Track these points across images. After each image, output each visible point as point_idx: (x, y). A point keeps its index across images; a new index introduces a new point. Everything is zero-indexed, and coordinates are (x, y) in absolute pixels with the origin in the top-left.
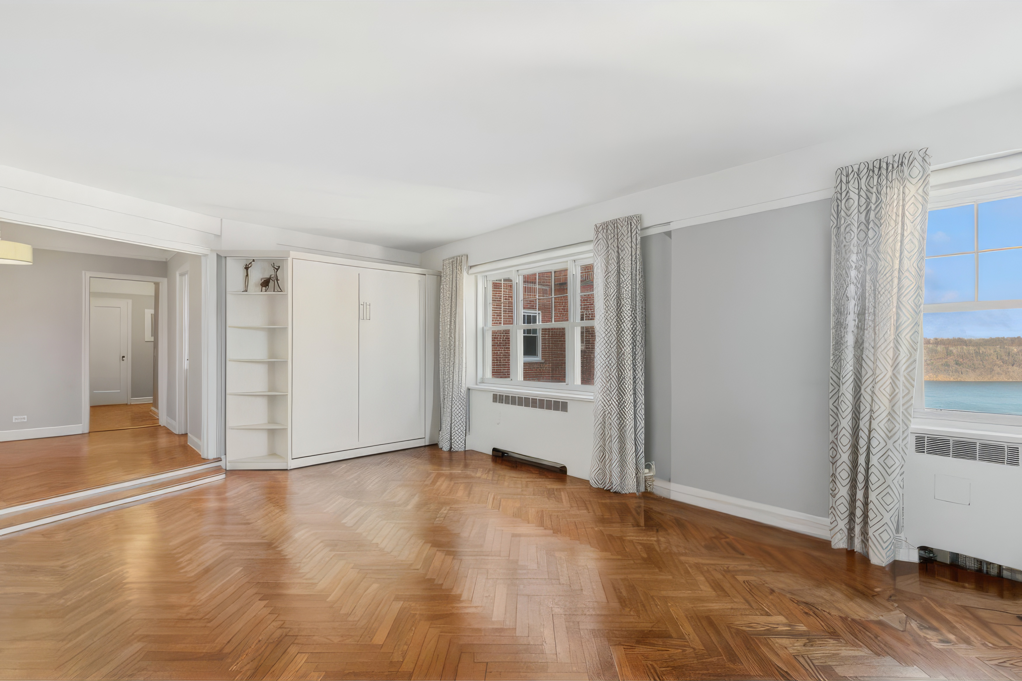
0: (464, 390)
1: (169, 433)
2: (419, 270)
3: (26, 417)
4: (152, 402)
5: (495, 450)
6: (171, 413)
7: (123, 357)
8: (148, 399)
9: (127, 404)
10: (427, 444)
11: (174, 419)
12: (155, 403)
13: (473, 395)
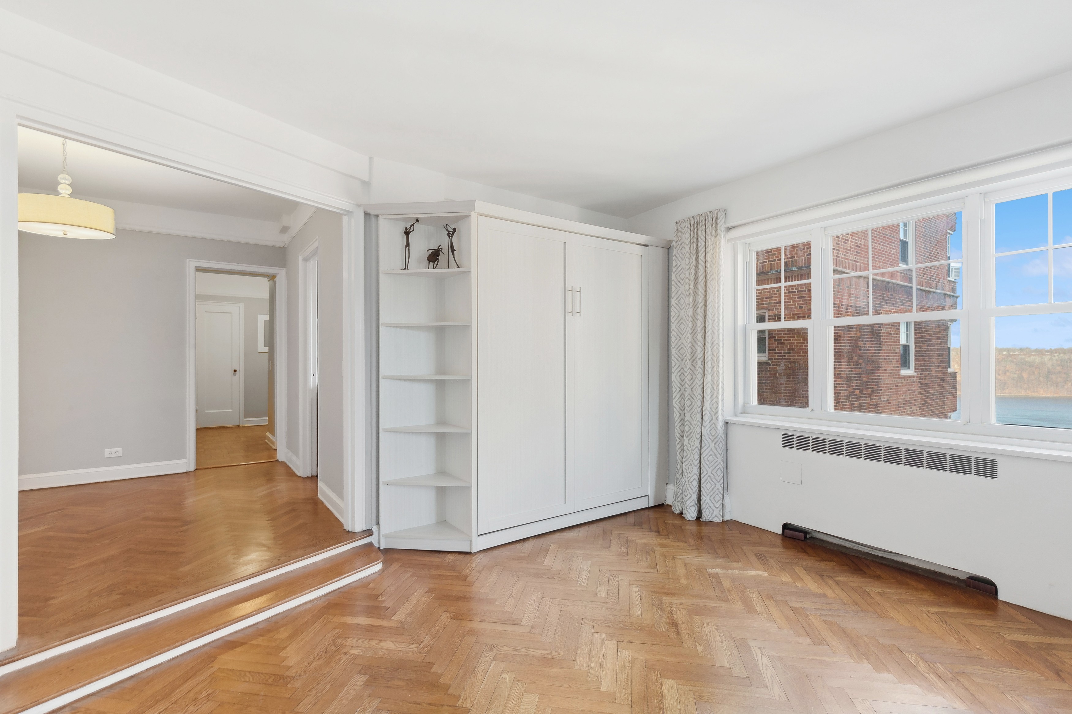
0: (720, 424)
1: (291, 474)
2: (642, 238)
3: (120, 450)
4: (267, 424)
5: (786, 527)
6: (292, 445)
7: (235, 371)
8: (264, 420)
9: (239, 426)
10: (651, 505)
11: (296, 453)
12: (271, 427)
13: (735, 433)
